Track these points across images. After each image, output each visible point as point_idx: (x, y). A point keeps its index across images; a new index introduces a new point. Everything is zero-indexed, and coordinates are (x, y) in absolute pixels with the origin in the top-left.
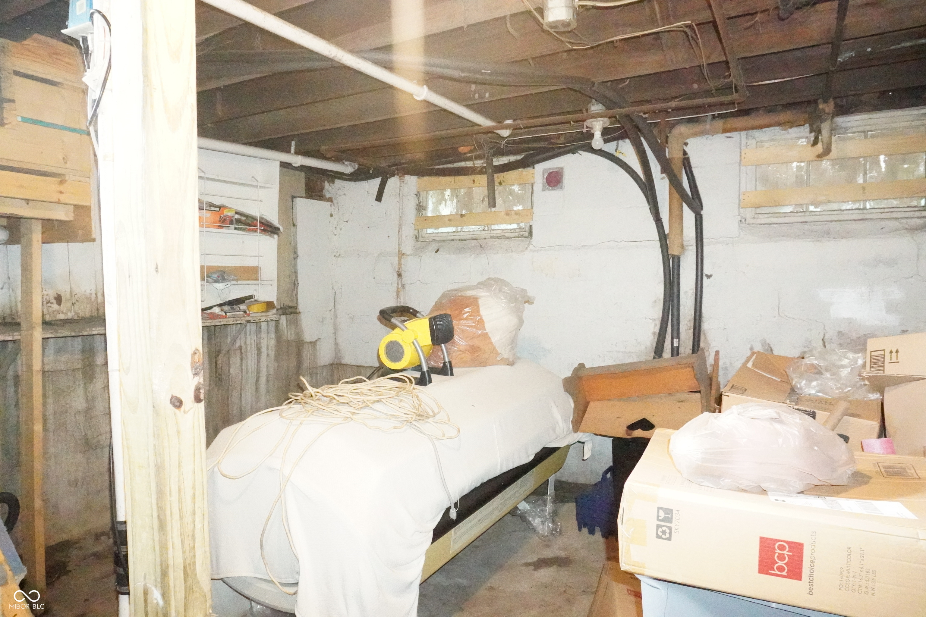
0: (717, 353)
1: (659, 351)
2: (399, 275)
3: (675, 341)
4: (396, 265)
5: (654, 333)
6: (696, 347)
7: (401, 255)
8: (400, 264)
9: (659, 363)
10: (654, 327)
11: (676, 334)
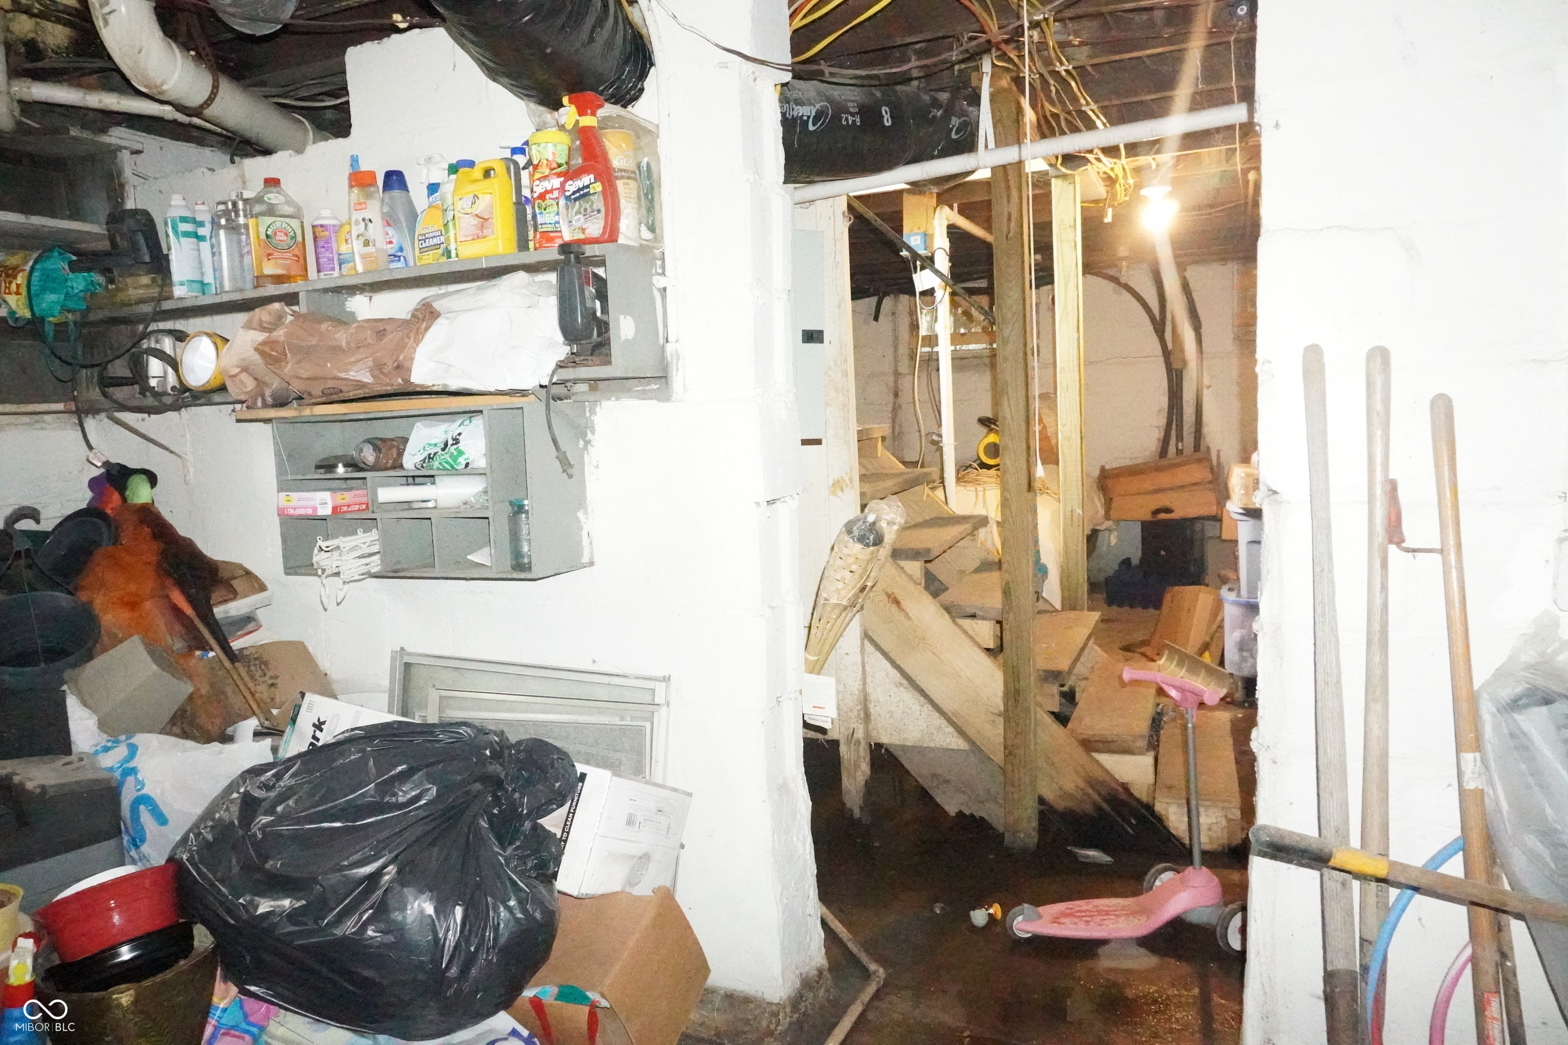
0: (1219, 451)
1: (1163, 452)
2: (896, 395)
3: (1180, 444)
4: (892, 384)
5: (1159, 439)
6: (1197, 448)
7: (897, 374)
8: (896, 382)
9: (1164, 462)
10: (1158, 434)
11: (1180, 438)
